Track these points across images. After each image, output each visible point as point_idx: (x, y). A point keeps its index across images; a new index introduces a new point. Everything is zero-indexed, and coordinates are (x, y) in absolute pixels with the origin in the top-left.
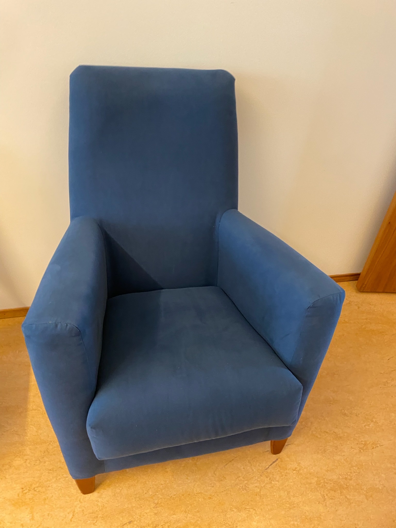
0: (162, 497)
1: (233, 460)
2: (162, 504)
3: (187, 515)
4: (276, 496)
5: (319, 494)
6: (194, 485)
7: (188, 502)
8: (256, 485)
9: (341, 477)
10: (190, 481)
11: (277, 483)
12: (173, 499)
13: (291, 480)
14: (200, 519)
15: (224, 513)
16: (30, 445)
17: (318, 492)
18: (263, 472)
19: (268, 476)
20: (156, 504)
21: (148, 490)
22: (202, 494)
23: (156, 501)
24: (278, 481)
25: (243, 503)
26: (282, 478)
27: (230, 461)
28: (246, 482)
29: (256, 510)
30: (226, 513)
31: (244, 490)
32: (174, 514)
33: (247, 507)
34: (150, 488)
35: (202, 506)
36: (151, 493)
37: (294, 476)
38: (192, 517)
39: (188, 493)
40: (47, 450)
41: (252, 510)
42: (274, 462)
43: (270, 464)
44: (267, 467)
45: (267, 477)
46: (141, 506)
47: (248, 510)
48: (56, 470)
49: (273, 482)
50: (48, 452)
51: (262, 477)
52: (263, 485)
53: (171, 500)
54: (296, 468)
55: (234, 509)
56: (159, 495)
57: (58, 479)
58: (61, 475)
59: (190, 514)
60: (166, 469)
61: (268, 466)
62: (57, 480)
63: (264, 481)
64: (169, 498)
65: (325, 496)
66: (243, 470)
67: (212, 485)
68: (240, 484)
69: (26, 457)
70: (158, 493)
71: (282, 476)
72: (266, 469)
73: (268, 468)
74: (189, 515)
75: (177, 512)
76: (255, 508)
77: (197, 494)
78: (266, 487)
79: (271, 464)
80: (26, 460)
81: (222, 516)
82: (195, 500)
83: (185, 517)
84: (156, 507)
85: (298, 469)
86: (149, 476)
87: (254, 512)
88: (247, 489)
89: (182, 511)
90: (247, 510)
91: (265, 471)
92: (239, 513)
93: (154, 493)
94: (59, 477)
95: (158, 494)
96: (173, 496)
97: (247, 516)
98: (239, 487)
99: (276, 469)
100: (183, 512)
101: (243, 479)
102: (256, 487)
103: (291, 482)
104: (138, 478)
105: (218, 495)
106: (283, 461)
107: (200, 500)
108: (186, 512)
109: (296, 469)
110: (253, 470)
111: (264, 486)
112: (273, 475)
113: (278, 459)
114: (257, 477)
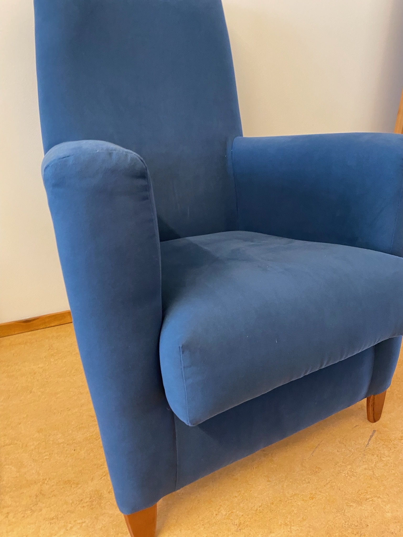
0: (242, 514)
1: (319, 445)
2: (247, 523)
3: (290, 528)
4: (396, 474)
6: (283, 486)
7: (284, 511)
8: (364, 467)
10: (275, 483)
11: (389, 458)
12: (260, 512)
14: (311, 529)
15: (341, 512)
16: (10, 492)
18: (364, 451)
20: (238, 525)
21: (219, 509)
22: (299, 496)
23: (237, 522)
24: (389, 456)
25: (359, 493)
26: (391, 451)
27: (316, 448)
28: (349, 467)
29: (381, 497)
30: (343, 511)
31: (353, 477)
32: (271, 532)
33: (368, 497)
34: (220, 505)
35: (306, 511)
36: (224, 513)
38: (300, 529)
39: (279, 499)
40: (41, 493)
41: (375, 499)
42: (371, 436)
43: (368, 440)
45: (373, 455)
46: (217, 533)
47: (370, 499)
48: (62, 517)
49: (384, 459)
50: (43, 494)
51: (367, 456)
52: (373, 466)
53: (258, 514)
55: (351, 504)
56: (238, 512)
57: (68, 528)
58: (72, 522)
59: (293, 526)
60: (233, 475)
61: (367, 442)
62: (67, 530)
63: (372, 460)
64: (254, 512)
66: (338, 453)
67: (307, 481)
68: (343, 471)
69: (5, 510)
70: (234, 509)
71: (391, 449)
72: (367, 446)
73: (368, 444)
74: (292, 528)
75: (274, 528)
76: (378, 495)
77: (290, 497)
78: (378, 466)
79: (370, 440)
80: (8, 513)
81: (340, 517)
82: (293, 506)
83: (289, 531)
84: (240, 530)
86: (213, 490)
87: (380, 500)
88: (355, 474)
89: (281, 525)
90: (370, 501)
91: (367, 448)
92: (361, 506)
93: (228, 511)
94: (70, 525)
95: (234, 511)
96: (258, 509)
97: (374, 508)
98: (344, 475)
99: (378, 443)
100: (283, 525)
101: (344, 464)
102: (365, 469)
104: (196, 497)
105: (320, 492)
106: (382, 432)
107: (300, 504)
108: (286, 524)
110: (350, 451)
111: (375, 466)
112: (379, 450)
113: (374, 431)
114: (360, 458)
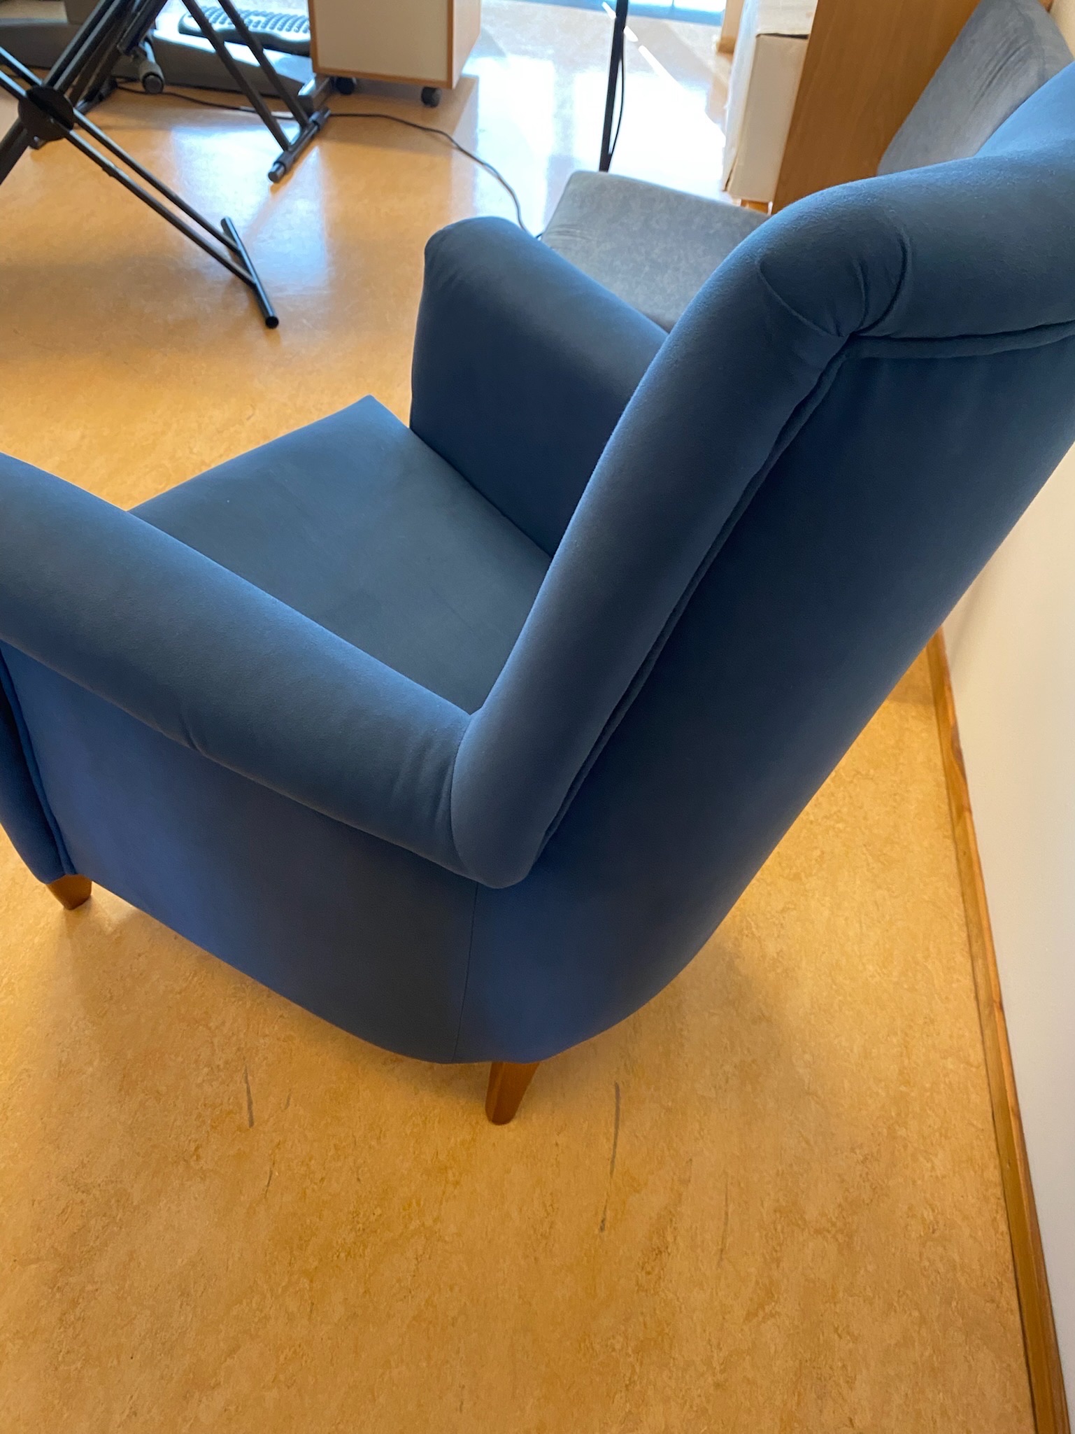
4: (173, 1057)
5: (99, 1182)
8: (228, 1024)
9: (90, 1288)
11: (199, 1080)
13: (178, 1123)
17: (105, 1179)
18: (244, 1059)
19: (228, 1066)
24: (200, 1086)
26: (202, 1101)
33: (196, 979)
37: (182, 1138)
41: (184, 985)
42: (250, 1103)
44: (250, 1078)
45: (227, 1062)
49: (206, 1070)
51: (235, 1049)
52: (216, 1041)
54: (198, 1158)
63: (223, 1050)
65: (84, 1196)
71: (205, 1105)
72: (245, 1073)
73: (246, 1077)
76: (183, 994)
78: (207, 1047)
79: (249, 1092)
85: (192, 1163)
91: (244, 1067)
99: (231, 1100)
102: (223, 1023)
103: (175, 1120)
106: (238, 1132)
109: (195, 1157)
111: (212, 1043)
112: (223, 1083)
113: (251, 1124)
114: (242, 1036)
